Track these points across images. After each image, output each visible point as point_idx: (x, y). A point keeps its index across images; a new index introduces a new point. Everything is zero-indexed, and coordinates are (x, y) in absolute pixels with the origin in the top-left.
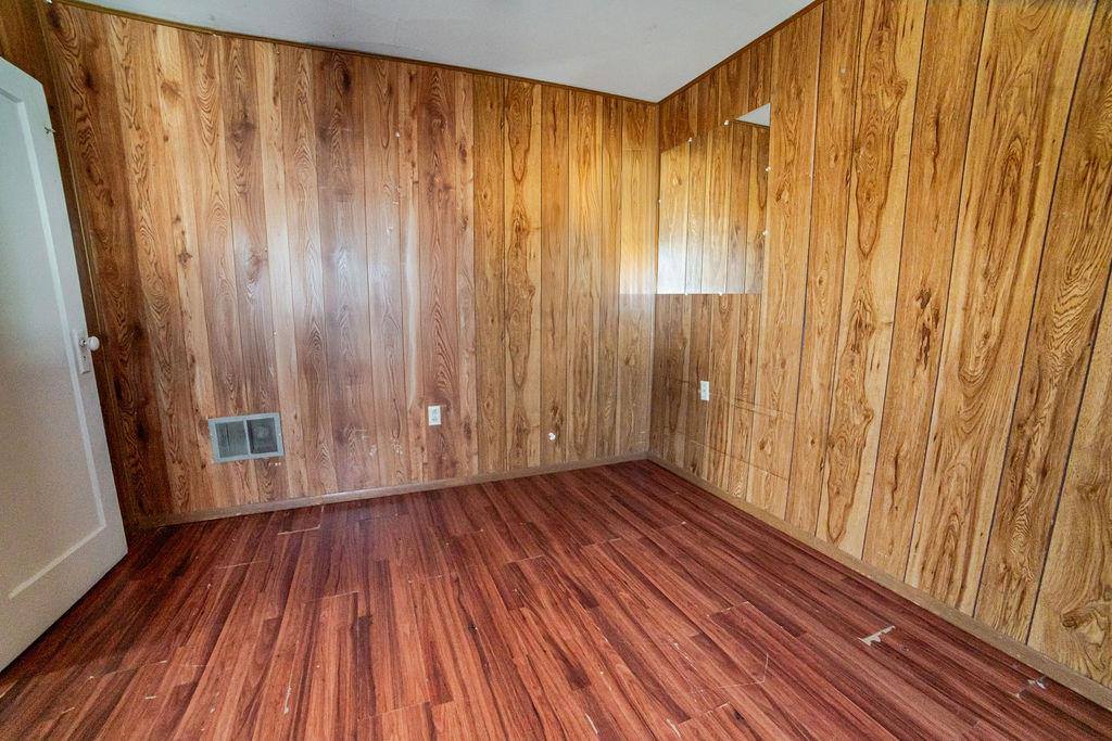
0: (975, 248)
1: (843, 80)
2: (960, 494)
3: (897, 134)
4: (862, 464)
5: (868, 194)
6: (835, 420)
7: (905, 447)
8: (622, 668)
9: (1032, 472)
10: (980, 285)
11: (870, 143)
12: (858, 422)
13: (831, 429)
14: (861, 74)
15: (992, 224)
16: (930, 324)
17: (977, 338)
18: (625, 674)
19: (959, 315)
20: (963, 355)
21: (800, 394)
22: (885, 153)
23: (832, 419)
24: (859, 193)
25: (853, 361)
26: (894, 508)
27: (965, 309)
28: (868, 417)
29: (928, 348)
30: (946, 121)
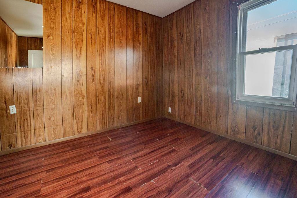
0: (99, 59)
1: (69, 13)
2: (103, 106)
3: (83, 33)
4: (84, 109)
5: (78, 44)
6: (75, 101)
7: (92, 101)
8: (122, 179)
9: (112, 97)
10: (101, 66)
11: (77, 32)
12: (81, 99)
13: (74, 104)
14: (74, 15)
15: (101, 55)
16: (94, 74)
17: (102, 76)
18: (124, 178)
19: (98, 71)
20: (100, 79)
21: (62, 97)
22: (81, 36)
23: (74, 101)
24: (76, 43)
25: (78, 84)
26: (92, 115)
27: (99, 71)
28: (83, 97)
29: (94, 79)
30: (93, 34)
